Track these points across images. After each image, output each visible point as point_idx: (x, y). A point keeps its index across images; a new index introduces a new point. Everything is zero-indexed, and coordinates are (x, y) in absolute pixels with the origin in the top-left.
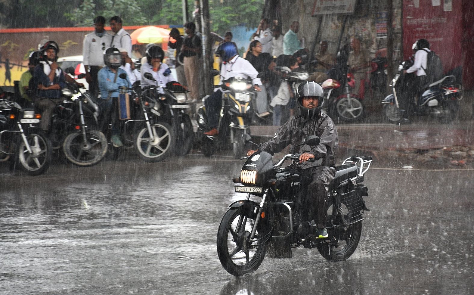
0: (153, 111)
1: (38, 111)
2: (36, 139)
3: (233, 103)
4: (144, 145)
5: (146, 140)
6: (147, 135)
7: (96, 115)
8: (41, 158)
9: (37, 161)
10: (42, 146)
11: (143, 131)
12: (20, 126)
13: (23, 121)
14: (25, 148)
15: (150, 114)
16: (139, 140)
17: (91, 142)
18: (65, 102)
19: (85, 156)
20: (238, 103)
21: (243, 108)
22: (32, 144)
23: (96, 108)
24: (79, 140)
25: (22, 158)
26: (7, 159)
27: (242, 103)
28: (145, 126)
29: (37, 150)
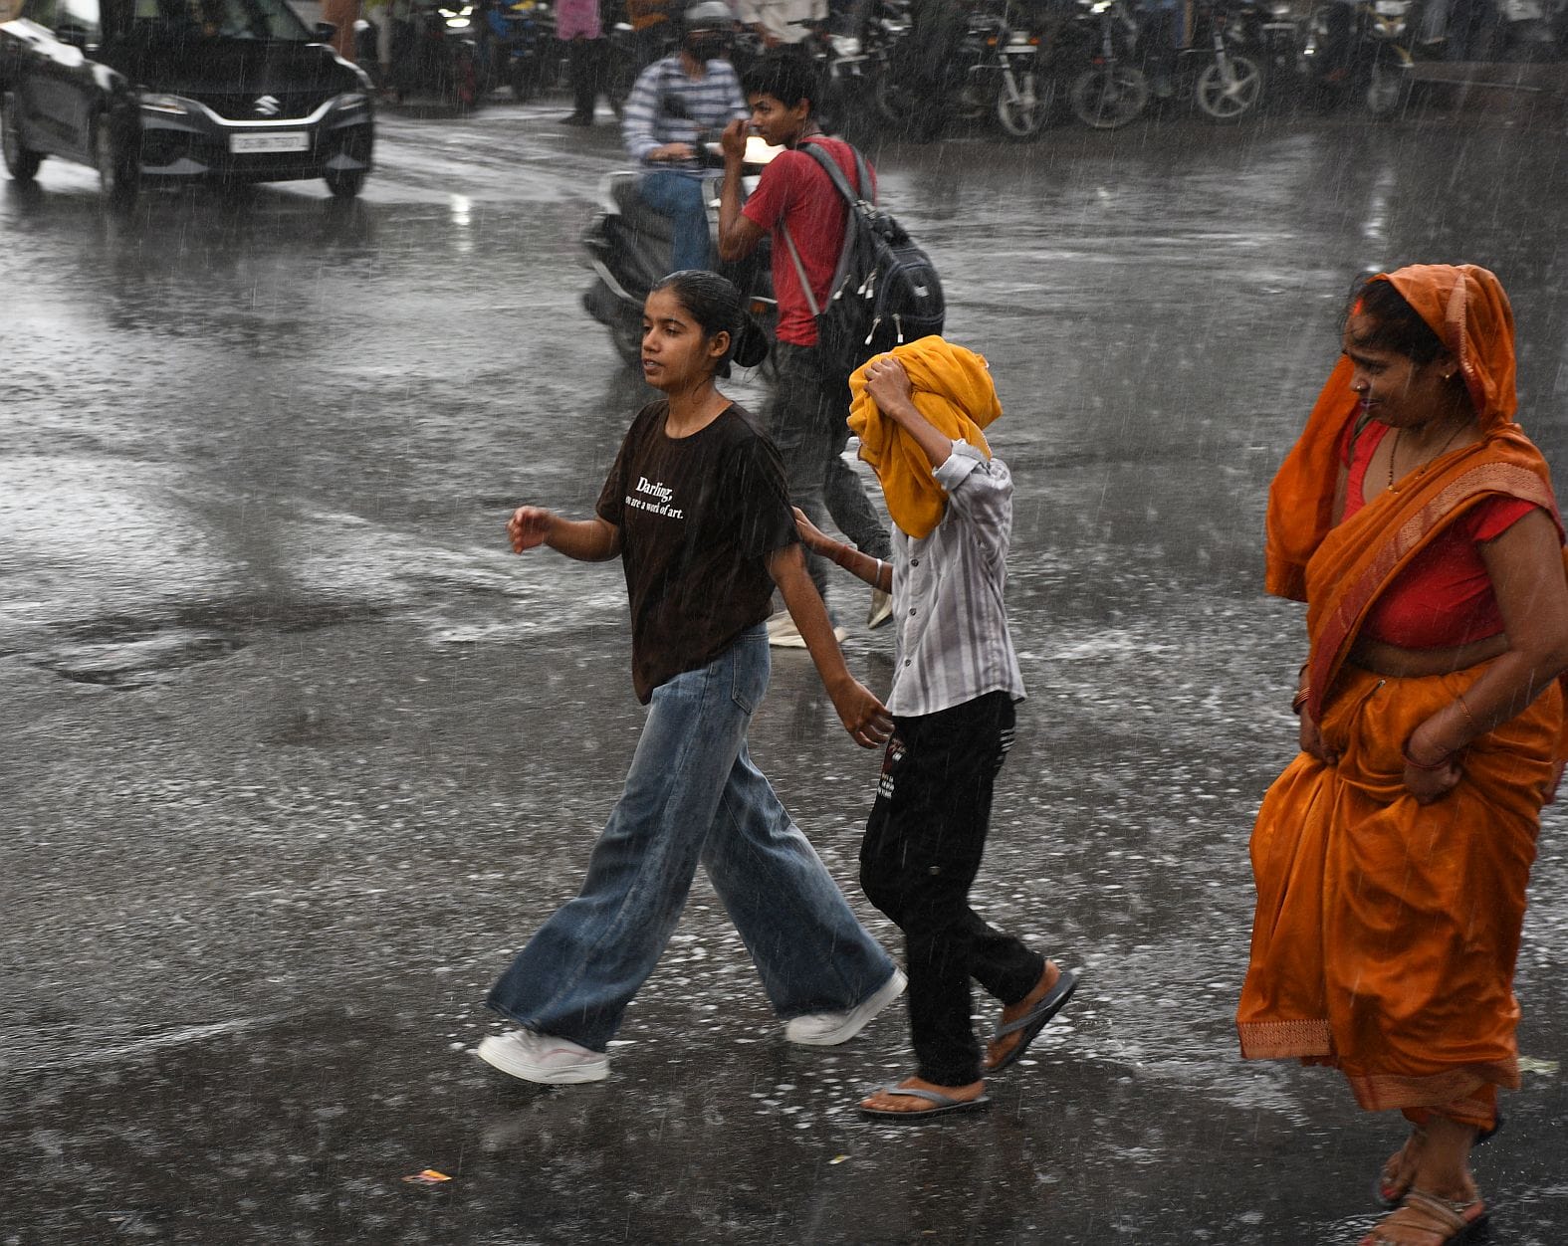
0: (1232, 34)
1: (1035, 32)
2: (1029, 80)
3: (1373, 19)
4: (1212, 95)
5: (1214, 85)
6: (1216, 77)
7: (1132, 40)
8: (1036, 113)
9: (1027, 118)
10: (1038, 92)
11: (1210, 69)
12: (1004, 58)
13: (1010, 50)
14: (1009, 97)
15: (1226, 40)
16: (1203, 85)
17: (1120, 87)
18: (1081, 17)
19: (1109, 111)
20: (1382, 19)
21: (1392, 28)
22: (1021, 90)
23: (1133, 26)
24: (1099, 83)
25: (1003, 113)
26: (978, 114)
27: (1390, 18)
28: (1215, 61)
29: (1029, 100)
